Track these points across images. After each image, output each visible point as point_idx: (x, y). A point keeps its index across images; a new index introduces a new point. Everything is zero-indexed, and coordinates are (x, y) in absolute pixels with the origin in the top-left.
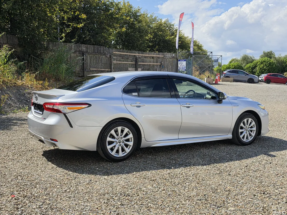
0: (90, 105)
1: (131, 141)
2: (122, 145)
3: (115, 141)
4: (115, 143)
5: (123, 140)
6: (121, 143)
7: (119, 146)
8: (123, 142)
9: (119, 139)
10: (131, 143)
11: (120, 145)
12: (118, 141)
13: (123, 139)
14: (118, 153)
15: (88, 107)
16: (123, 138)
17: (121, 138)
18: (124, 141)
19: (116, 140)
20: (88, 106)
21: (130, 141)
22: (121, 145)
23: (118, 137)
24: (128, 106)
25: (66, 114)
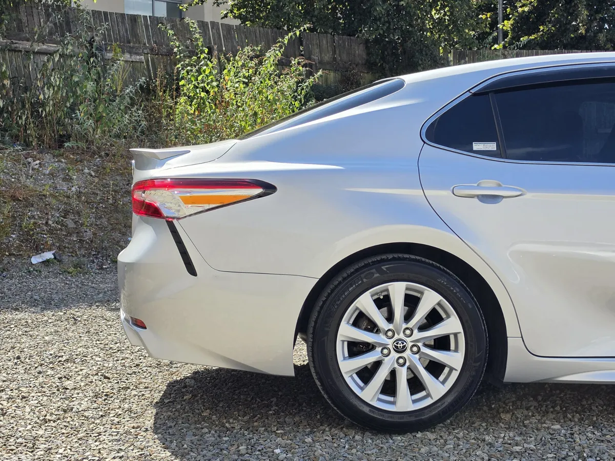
0: (269, 189)
1: (456, 350)
2: (410, 361)
3: (380, 344)
4: (379, 349)
5: (418, 341)
6: (408, 352)
7: (396, 366)
8: (415, 349)
9: (396, 337)
10: (454, 359)
11: (401, 361)
12: (390, 343)
13: (417, 335)
14: (394, 397)
15: (259, 196)
16: (416, 331)
17: (408, 332)
18: (420, 344)
19: (381, 338)
20: (259, 191)
21: (452, 346)
22: (408, 364)
23: (391, 326)
24: (440, 196)
25: (175, 222)
